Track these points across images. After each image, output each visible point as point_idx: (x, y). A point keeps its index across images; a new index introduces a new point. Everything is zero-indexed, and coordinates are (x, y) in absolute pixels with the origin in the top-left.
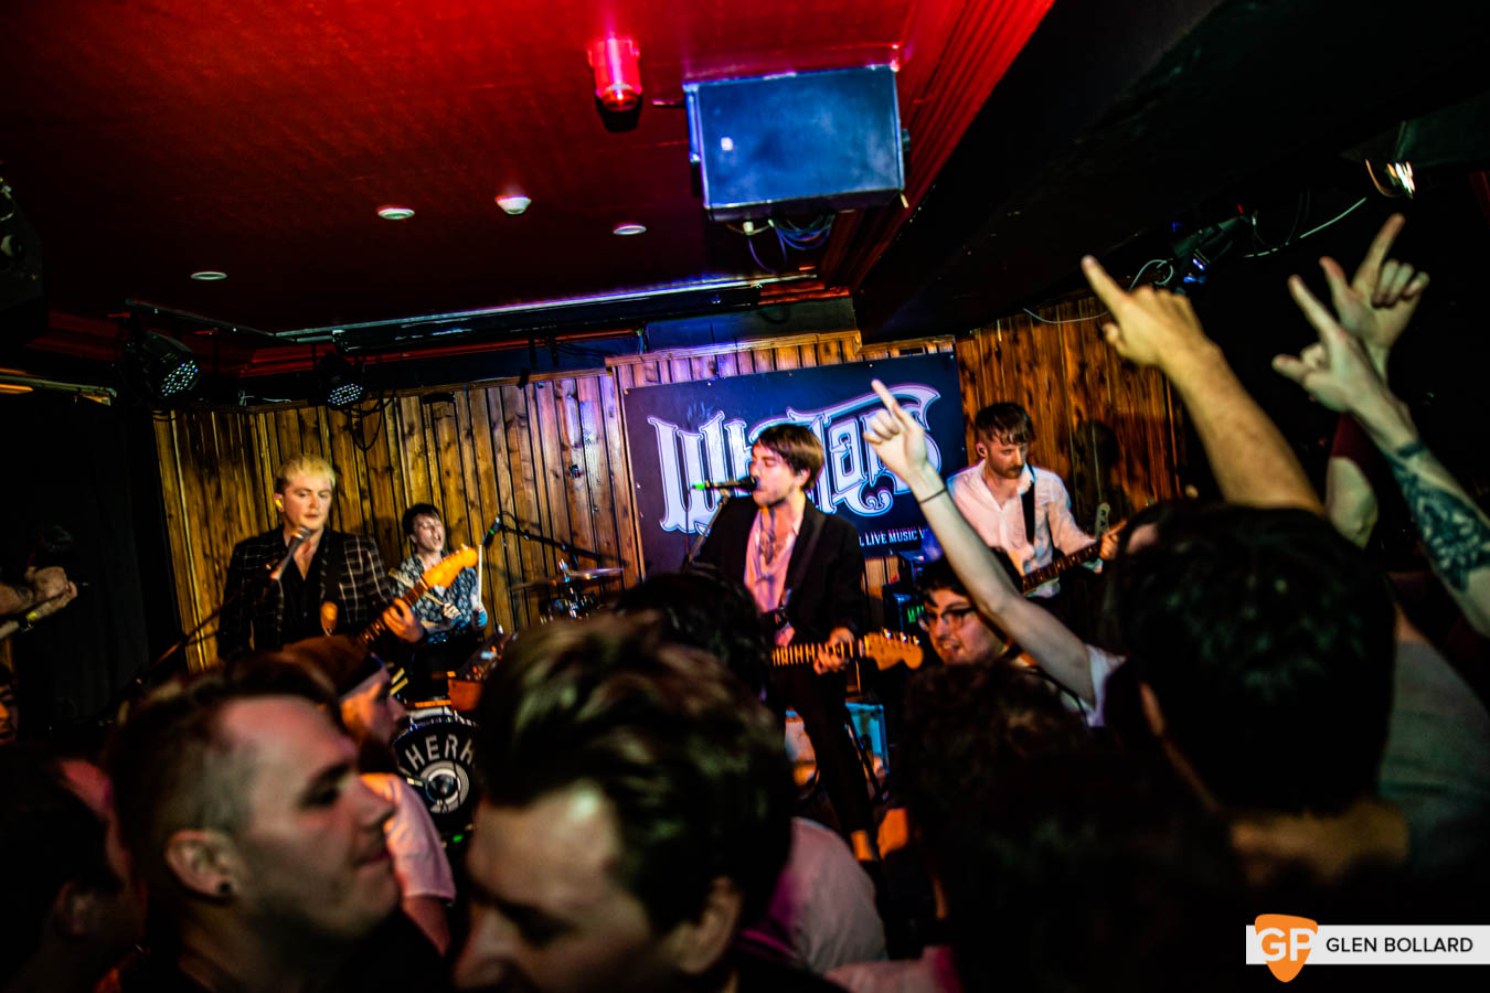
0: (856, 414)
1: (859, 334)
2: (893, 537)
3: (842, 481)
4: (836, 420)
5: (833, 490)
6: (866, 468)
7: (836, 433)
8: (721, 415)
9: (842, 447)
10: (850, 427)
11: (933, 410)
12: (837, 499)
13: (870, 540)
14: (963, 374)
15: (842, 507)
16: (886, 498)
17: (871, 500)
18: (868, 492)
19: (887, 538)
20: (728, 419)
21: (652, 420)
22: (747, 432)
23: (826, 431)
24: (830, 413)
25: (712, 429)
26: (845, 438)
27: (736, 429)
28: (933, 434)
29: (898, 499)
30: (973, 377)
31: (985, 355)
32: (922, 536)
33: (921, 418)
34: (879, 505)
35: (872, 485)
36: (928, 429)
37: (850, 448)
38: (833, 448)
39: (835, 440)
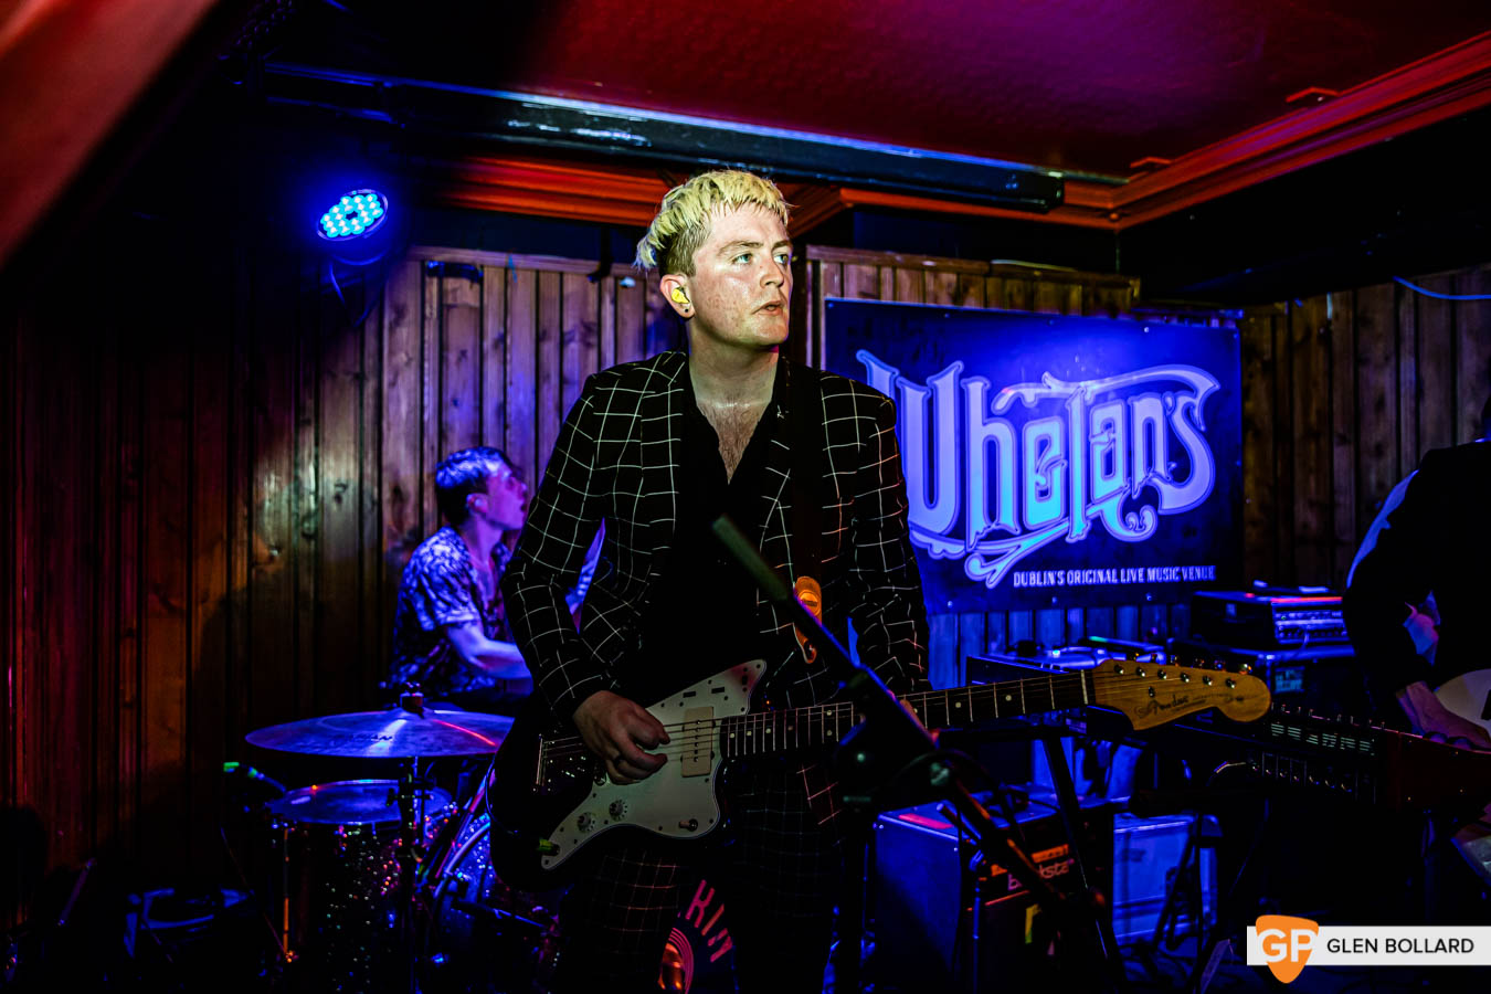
0: (1126, 394)
1: (1138, 283)
2: (1152, 574)
3: (1102, 487)
4: (1101, 399)
5: (1089, 499)
6: (1130, 472)
7: (1099, 416)
8: (958, 366)
9: (1104, 438)
10: (1115, 411)
11: (1211, 401)
12: (1092, 511)
13: (1126, 577)
15: (1097, 524)
16: (1149, 519)
17: (1132, 519)
18: (1129, 507)
19: (1145, 575)
20: (966, 374)
21: (862, 356)
22: (990, 396)
23: (1087, 411)
24: (1094, 387)
25: (946, 384)
26: (1109, 426)
27: (976, 388)
28: (1209, 437)
29: (1163, 520)
30: (1269, 368)
31: (1298, 337)
32: (1185, 577)
33: (1197, 413)
34: (1140, 527)
35: (1135, 497)
36: (1203, 428)
37: (1114, 440)
38: (1093, 436)
39: (1097, 428)
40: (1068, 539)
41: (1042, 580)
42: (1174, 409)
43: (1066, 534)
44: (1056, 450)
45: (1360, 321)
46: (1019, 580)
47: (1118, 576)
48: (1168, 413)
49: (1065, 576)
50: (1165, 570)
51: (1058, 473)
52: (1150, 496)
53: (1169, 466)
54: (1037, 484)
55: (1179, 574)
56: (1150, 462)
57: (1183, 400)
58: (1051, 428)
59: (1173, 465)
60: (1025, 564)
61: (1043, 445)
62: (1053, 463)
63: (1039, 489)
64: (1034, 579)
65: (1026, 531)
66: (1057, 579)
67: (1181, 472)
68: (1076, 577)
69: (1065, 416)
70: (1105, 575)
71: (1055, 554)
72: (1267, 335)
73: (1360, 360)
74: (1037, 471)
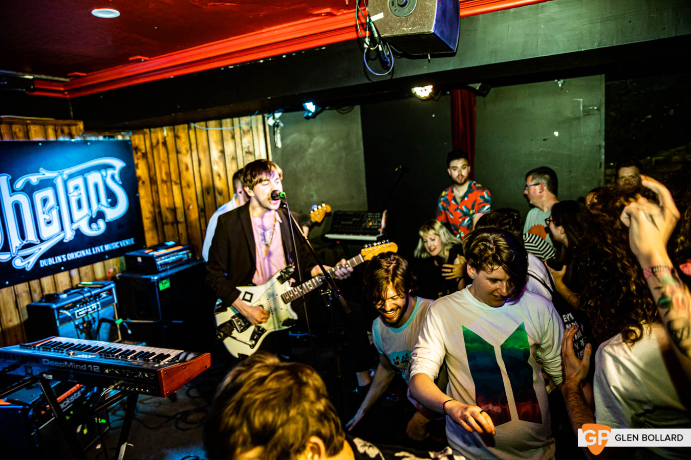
0: (82, 173)
1: (82, 123)
2: (107, 247)
3: (77, 214)
4: (71, 176)
6: (90, 207)
7: (71, 184)
10: (79, 181)
11: (123, 173)
12: (75, 226)
13: (95, 251)
14: (137, 153)
15: (78, 231)
16: (102, 224)
17: (94, 226)
18: (92, 221)
19: (104, 248)
22: (12, 182)
23: (65, 183)
24: (67, 172)
26: (77, 188)
28: (123, 186)
29: (109, 224)
30: (145, 155)
31: (154, 143)
32: (121, 245)
33: (117, 177)
34: (99, 228)
35: (94, 216)
36: (121, 183)
37: (80, 194)
38: (70, 194)
39: (71, 189)
40: (65, 241)
41: (55, 261)
42: (106, 177)
43: (64, 239)
44: (52, 202)
45: (176, 137)
46: (43, 263)
47: (92, 251)
48: (104, 178)
49: (66, 257)
50: (112, 244)
51: (55, 213)
52: (101, 215)
53: (107, 201)
54: (45, 219)
55: (119, 244)
56: (99, 201)
57: (110, 172)
58: (48, 193)
59: (110, 200)
60: (45, 256)
61: (45, 201)
62: (52, 208)
63: (46, 221)
64: (51, 261)
65: (42, 241)
66: (62, 259)
67: (114, 203)
68: (71, 256)
69: (54, 187)
70: (85, 252)
71: (60, 248)
72: (142, 142)
73: (178, 152)
74: (44, 213)
